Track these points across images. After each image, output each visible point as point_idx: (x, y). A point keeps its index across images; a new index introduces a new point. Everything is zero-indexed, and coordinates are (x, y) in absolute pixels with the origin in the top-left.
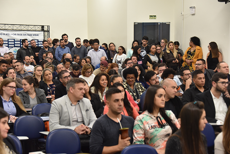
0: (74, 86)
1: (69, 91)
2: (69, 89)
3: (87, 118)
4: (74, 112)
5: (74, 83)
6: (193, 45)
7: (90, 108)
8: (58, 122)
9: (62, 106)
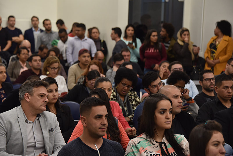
0: (32, 91)
1: (24, 99)
2: (23, 96)
3: (51, 143)
4: (30, 132)
5: (31, 87)
6: (220, 34)
7: (56, 127)
8: (3, 149)
9: (11, 123)
